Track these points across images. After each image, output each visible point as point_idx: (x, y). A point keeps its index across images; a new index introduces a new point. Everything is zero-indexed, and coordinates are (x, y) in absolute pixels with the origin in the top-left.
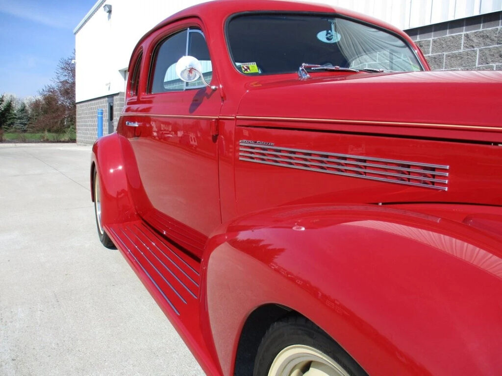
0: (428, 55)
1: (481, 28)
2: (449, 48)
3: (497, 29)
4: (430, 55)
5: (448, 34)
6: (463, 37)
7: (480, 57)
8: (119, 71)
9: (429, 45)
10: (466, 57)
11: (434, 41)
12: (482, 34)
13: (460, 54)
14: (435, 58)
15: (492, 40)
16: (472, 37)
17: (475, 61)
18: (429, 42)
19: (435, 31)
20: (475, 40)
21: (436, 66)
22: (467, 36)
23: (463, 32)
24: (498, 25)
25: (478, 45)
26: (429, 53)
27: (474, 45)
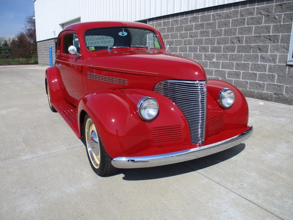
0: (198, 23)
1: (219, 12)
2: (206, 20)
3: (224, 12)
4: (199, 23)
5: (206, 14)
6: (212, 15)
7: (218, 25)
8: (60, 24)
9: (199, 18)
10: (212, 25)
11: (201, 17)
12: (218, 14)
13: (211, 23)
14: (201, 25)
15: (222, 17)
16: (215, 15)
17: (216, 27)
18: (199, 16)
19: (202, 12)
20: (216, 17)
21: (202, 28)
22: (213, 15)
23: (212, 13)
24: (224, 10)
25: (217, 20)
26: (199, 22)
27: (216, 19)
